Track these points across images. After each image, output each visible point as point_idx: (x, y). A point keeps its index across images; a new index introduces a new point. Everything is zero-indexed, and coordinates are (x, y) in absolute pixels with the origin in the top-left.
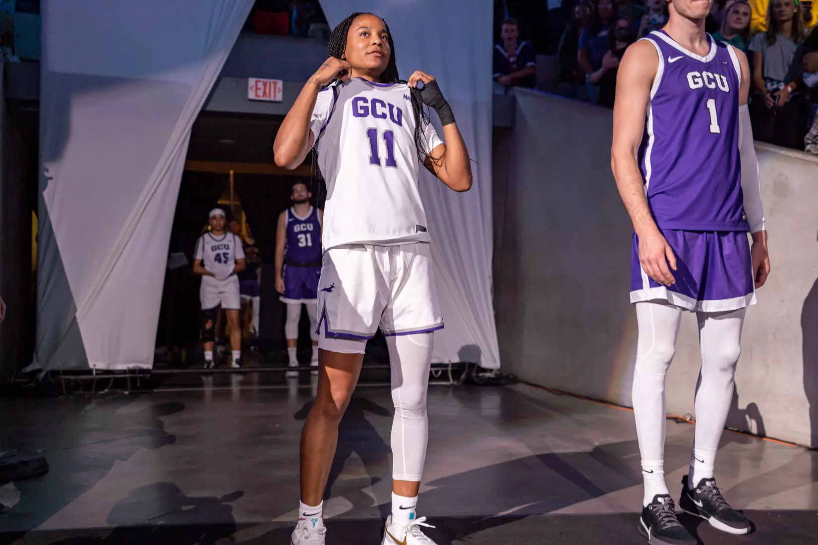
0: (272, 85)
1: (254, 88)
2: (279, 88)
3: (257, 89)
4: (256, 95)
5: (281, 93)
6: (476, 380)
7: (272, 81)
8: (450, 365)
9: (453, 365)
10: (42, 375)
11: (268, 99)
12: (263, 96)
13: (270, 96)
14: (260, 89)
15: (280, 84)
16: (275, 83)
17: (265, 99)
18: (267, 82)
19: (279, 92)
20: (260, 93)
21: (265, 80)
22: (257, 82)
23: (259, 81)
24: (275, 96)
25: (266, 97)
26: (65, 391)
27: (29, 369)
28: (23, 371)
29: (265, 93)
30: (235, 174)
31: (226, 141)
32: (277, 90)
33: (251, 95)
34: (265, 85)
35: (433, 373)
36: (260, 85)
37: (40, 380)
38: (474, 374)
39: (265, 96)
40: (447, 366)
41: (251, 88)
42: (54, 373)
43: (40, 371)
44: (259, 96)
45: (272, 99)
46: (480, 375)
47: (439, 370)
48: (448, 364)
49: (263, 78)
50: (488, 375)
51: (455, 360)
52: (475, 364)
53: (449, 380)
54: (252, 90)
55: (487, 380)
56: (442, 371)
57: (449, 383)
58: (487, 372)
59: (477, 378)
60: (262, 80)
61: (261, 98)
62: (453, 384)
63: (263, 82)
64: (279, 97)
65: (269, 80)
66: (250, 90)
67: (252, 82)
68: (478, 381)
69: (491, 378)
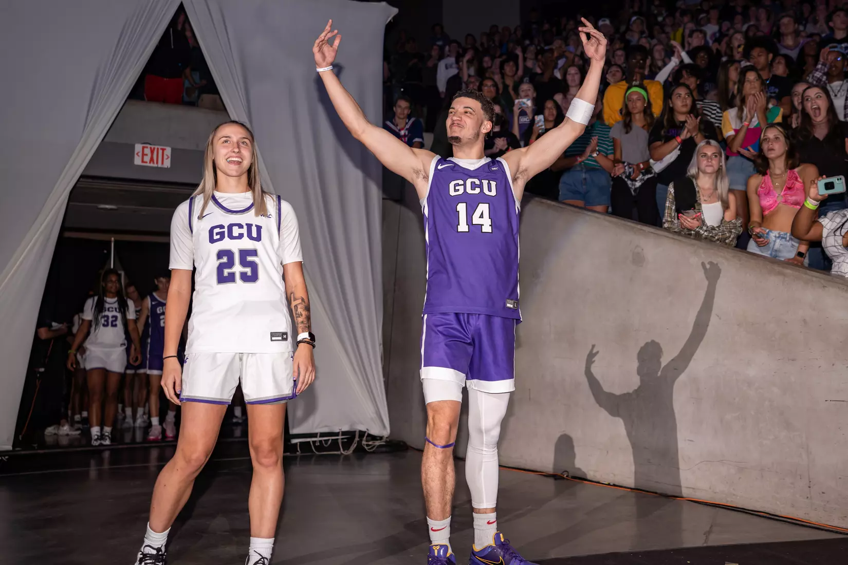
0: (160, 152)
1: (140, 154)
2: (167, 155)
3: (143, 155)
4: (143, 161)
5: (170, 159)
6: (366, 448)
7: (160, 147)
8: (341, 433)
9: (344, 433)
11: (155, 165)
12: (150, 163)
13: (157, 163)
14: (147, 155)
15: (168, 151)
16: (163, 150)
17: (152, 165)
18: (154, 148)
19: (167, 159)
20: (147, 159)
21: (153, 147)
22: (143, 148)
23: (147, 147)
24: (162, 163)
25: (154, 163)
29: (152, 160)
30: (116, 242)
31: (108, 206)
32: (165, 157)
33: (137, 161)
34: (152, 152)
35: (323, 442)
36: (147, 151)
38: (364, 442)
39: (152, 163)
40: (337, 434)
41: (137, 154)
44: (146, 162)
45: (160, 165)
46: (370, 443)
47: (329, 440)
48: (339, 433)
49: (150, 144)
50: (377, 443)
51: (345, 428)
52: (365, 432)
53: (339, 450)
54: (138, 156)
55: (377, 447)
56: (332, 439)
57: (339, 453)
58: (377, 440)
59: (368, 445)
60: (149, 146)
61: (148, 164)
62: (343, 452)
63: (151, 148)
64: (167, 164)
65: (156, 147)
66: (136, 156)
67: (138, 147)
68: (368, 449)
69: (380, 446)
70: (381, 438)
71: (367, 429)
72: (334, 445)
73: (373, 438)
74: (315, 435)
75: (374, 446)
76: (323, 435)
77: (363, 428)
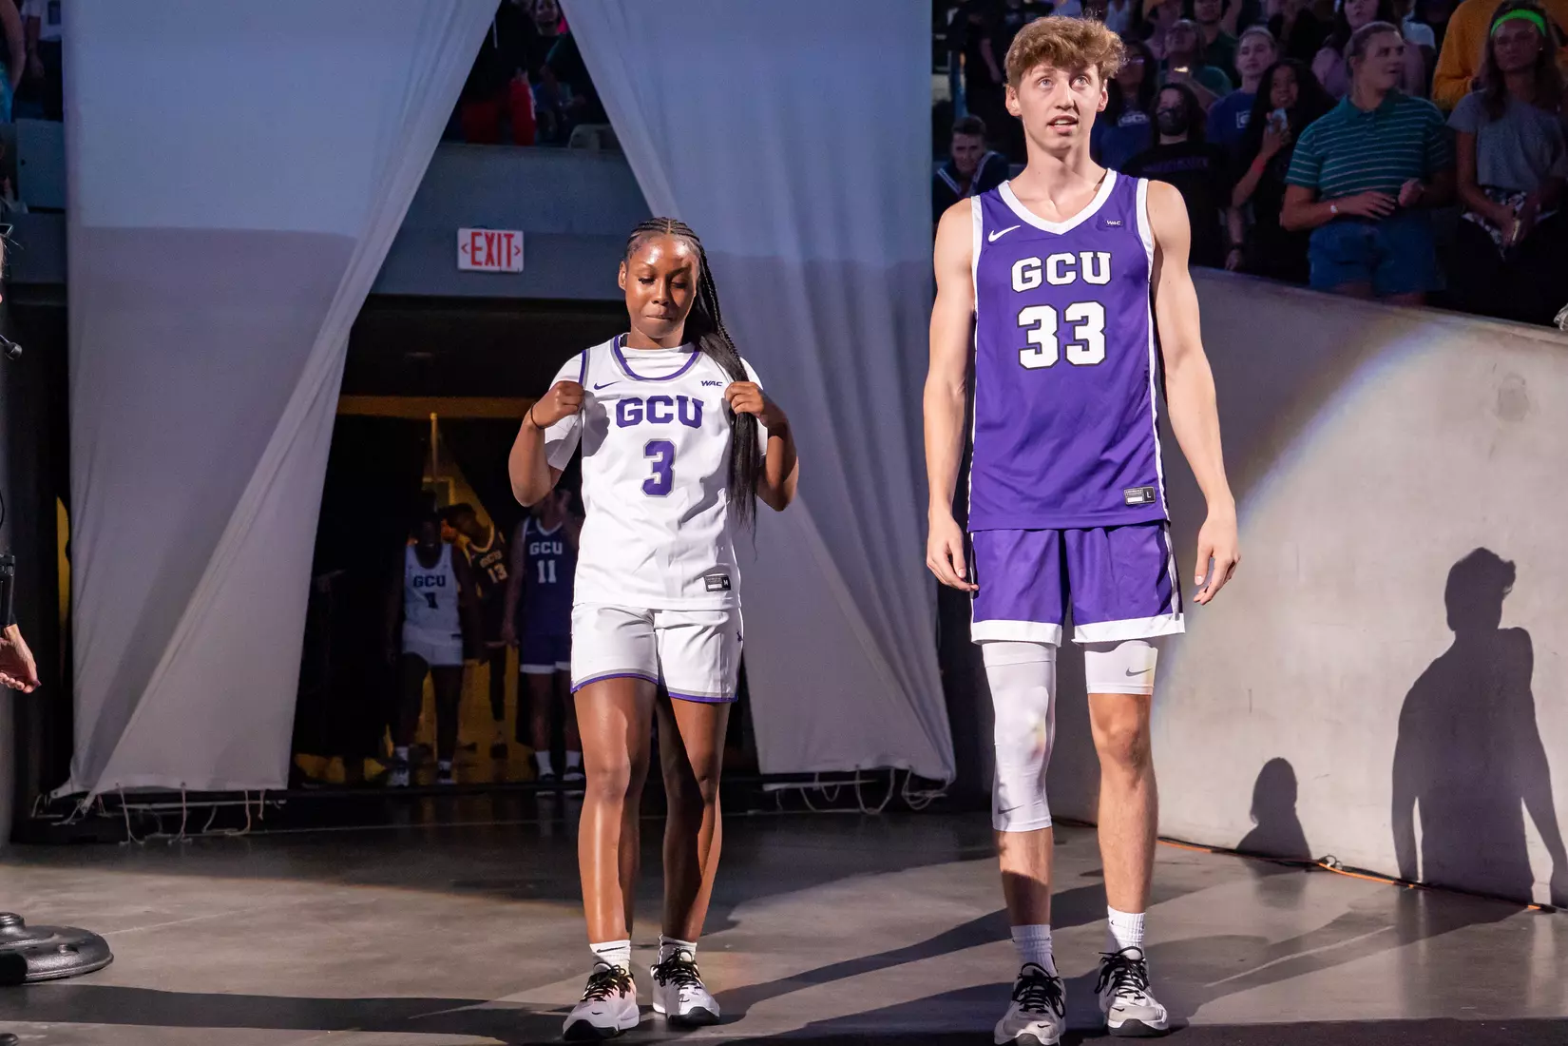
0: (504, 241)
1: (469, 248)
2: (516, 247)
3: (474, 249)
4: (474, 262)
5: (521, 255)
6: (911, 803)
7: (503, 232)
8: (858, 773)
9: (865, 774)
10: (88, 802)
11: (496, 268)
12: (486, 263)
13: (499, 263)
14: (480, 249)
15: (518, 238)
16: (509, 237)
17: (490, 268)
18: (493, 235)
19: (517, 254)
20: (481, 256)
21: (490, 232)
22: (474, 235)
23: (479, 234)
24: (509, 263)
25: (493, 263)
26: (129, 833)
27: (63, 791)
28: (53, 796)
29: (490, 256)
30: (439, 421)
31: (419, 354)
32: (513, 251)
33: (464, 262)
34: (490, 240)
35: (826, 791)
36: (481, 241)
37: (84, 812)
38: (906, 793)
39: (490, 264)
40: (851, 776)
41: (463, 248)
42: (111, 800)
43: (84, 795)
44: (479, 264)
45: (504, 267)
46: (917, 794)
47: (835, 787)
48: (854, 773)
49: (486, 228)
50: (931, 795)
51: (868, 764)
52: (905, 772)
53: (856, 805)
54: (465, 251)
55: (931, 802)
56: (843, 787)
57: (857, 811)
58: (932, 789)
59: (912, 798)
60: (483, 231)
61: (484, 267)
62: (866, 811)
63: (487, 236)
64: (518, 264)
65: (496, 232)
66: (461, 252)
67: (464, 235)
68: (916, 805)
69: (936, 800)
70: (937, 784)
71: (910, 766)
72: (847, 797)
73: (923, 783)
74: (808, 777)
75: (924, 802)
76: (825, 776)
77: (901, 764)
